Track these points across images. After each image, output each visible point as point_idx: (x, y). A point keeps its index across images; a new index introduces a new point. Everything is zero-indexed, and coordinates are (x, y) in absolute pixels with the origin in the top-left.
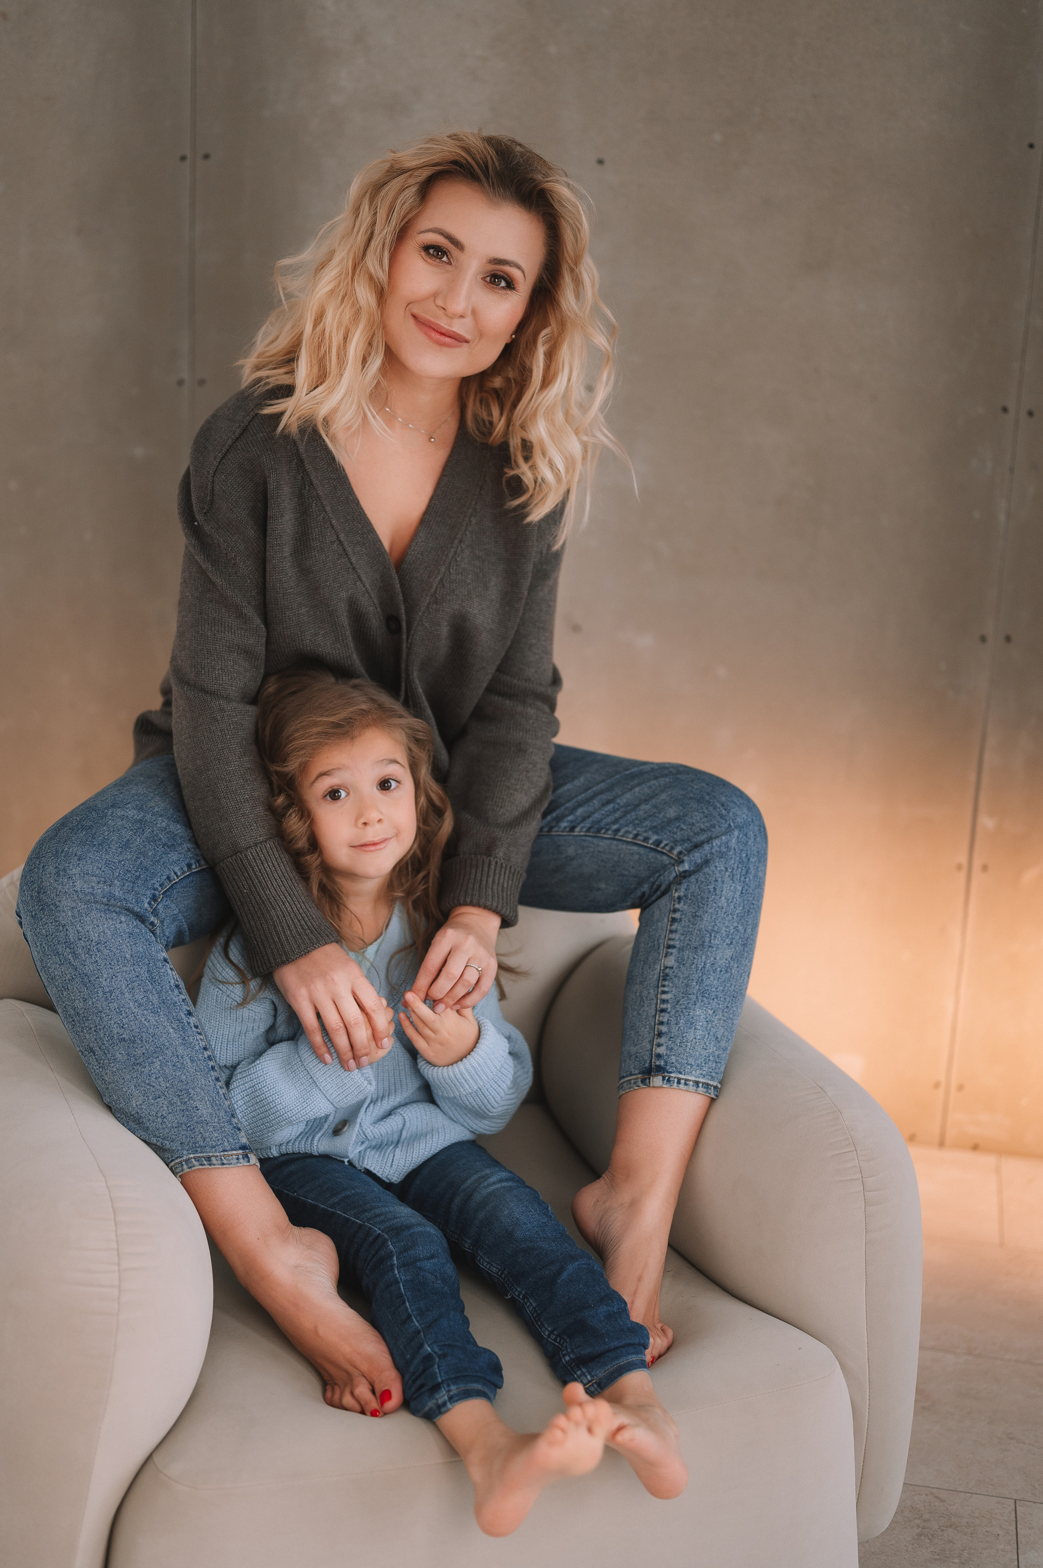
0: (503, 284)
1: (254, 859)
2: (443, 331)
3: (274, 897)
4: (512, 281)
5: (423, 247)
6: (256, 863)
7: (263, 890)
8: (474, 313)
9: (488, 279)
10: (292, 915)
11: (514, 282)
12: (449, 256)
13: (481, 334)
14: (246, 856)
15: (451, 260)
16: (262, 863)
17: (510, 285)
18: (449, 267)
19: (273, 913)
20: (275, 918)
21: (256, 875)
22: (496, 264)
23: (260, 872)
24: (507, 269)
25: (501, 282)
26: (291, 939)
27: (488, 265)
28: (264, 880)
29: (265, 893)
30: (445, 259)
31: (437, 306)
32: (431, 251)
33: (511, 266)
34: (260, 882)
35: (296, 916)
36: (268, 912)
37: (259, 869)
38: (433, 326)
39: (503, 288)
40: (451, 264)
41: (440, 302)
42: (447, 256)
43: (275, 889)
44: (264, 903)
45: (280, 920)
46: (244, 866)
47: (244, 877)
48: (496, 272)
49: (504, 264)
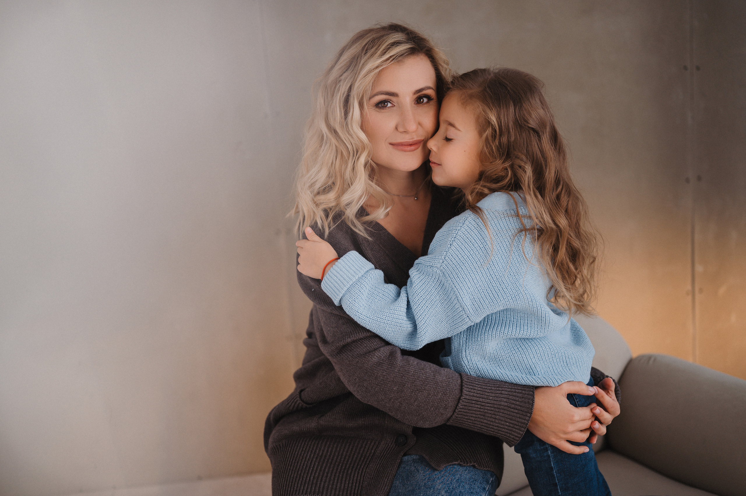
0: (425, 100)
2: (411, 143)
4: (429, 97)
5: (375, 105)
9: (417, 102)
11: (431, 96)
15: (394, 104)
17: (432, 99)
18: (395, 108)
19: (503, 403)
22: (418, 93)
24: (425, 92)
27: (415, 95)
30: (389, 105)
31: (401, 132)
32: (380, 105)
33: (426, 90)
34: (483, 398)
36: (500, 405)
38: (404, 144)
39: (427, 102)
41: (401, 129)
42: (391, 103)
43: (491, 393)
48: (419, 97)
49: (422, 91)
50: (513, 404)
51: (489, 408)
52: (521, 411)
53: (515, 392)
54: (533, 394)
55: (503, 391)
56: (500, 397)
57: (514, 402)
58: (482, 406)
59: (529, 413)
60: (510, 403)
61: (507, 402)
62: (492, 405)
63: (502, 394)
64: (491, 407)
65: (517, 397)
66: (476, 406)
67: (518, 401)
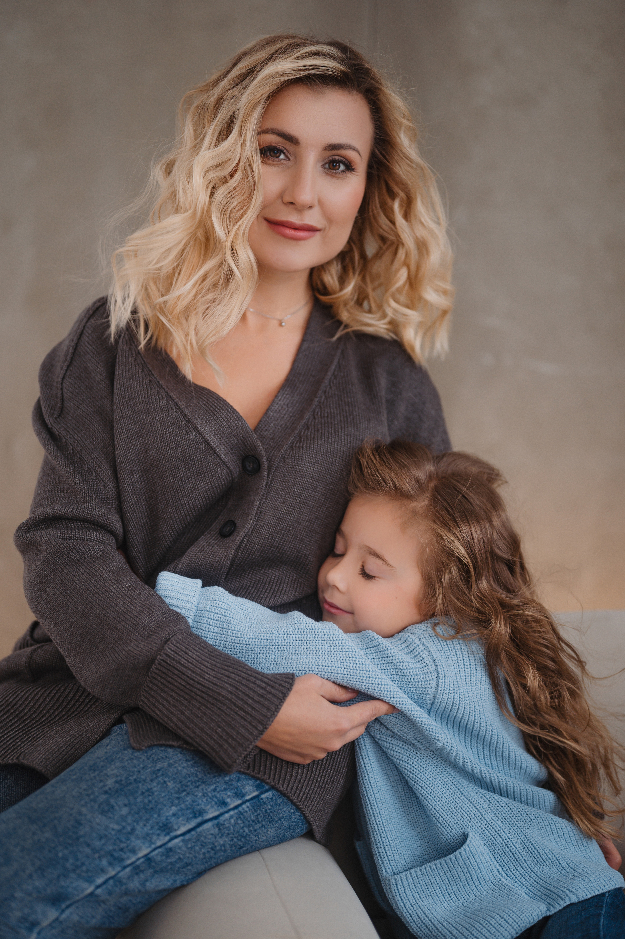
0: (342, 167)
1: (176, 653)
2: (295, 226)
3: (215, 677)
4: (350, 164)
6: (181, 656)
7: (201, 677)
8: (320, 202)
9: (327, 166)
10: (244, 682)
11: (352, 165)
12: (287, 153)
13: (330, 220)
14: (167, 655)
15: (289, 156)
16: (186, 653)
17: (349, 167)
18: (288, 163)
19: (224, 693)
20: (229, 696)
21: (186, 667)
22: (332, 149)
23: (189, 662)
24: (343, 152)
25: (339, 166)
26: (256, 706)
27: (325, 152)
28: (196, 667)
29: (204, 679)
30: (282, 156)
31: (286, 204)
32: (268, 152)
33: (346, 149)
34: (193, 672)
35: (248, 680)
36: (219, 694)
37: (185, 660)
38: (286, 225)
39: (343, 171)
40: (289, 160)
41: (287, 198)
44: (209, 688)
45: (235, 695)
46: (170, 665)
47: (176, 675)
48: (334, 157)
49: (339, 149)
50: (242, 700)
51: (199, 693)
52: (251, 716)
53: (254, 683)
54: (281, 698)
55: (233, 673)
56: (223, 681)
57: (245, 698)
58: (189, 684)
59: (262, 724)
60: (237, 697)
61: (231, 693)
62: (204, 690)
63: (229, 677)
64: (203, 692)
65: (255, 692)
66: (179, 680)
67: (252, 699)
